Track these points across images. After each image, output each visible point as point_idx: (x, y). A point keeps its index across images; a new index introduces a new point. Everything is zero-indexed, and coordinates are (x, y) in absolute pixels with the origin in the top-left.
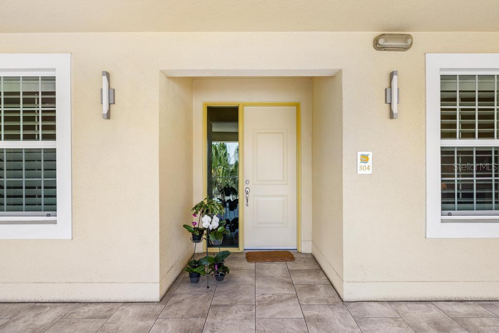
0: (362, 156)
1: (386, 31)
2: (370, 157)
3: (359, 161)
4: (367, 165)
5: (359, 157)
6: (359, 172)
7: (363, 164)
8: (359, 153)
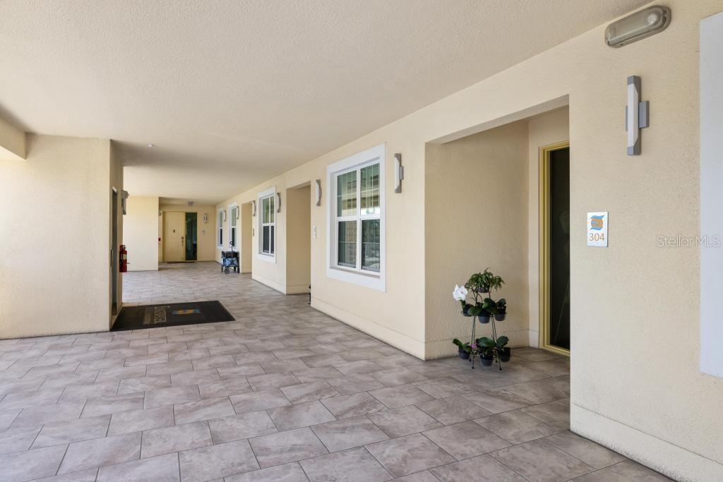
0: (594, 218)
1: (624, 12)
2: (605, 220)
3: (589, 226)
4: (600, 232)
5: (589, 221)
6: (589, 243)
7: (595, 231)
8: (590, 215)
